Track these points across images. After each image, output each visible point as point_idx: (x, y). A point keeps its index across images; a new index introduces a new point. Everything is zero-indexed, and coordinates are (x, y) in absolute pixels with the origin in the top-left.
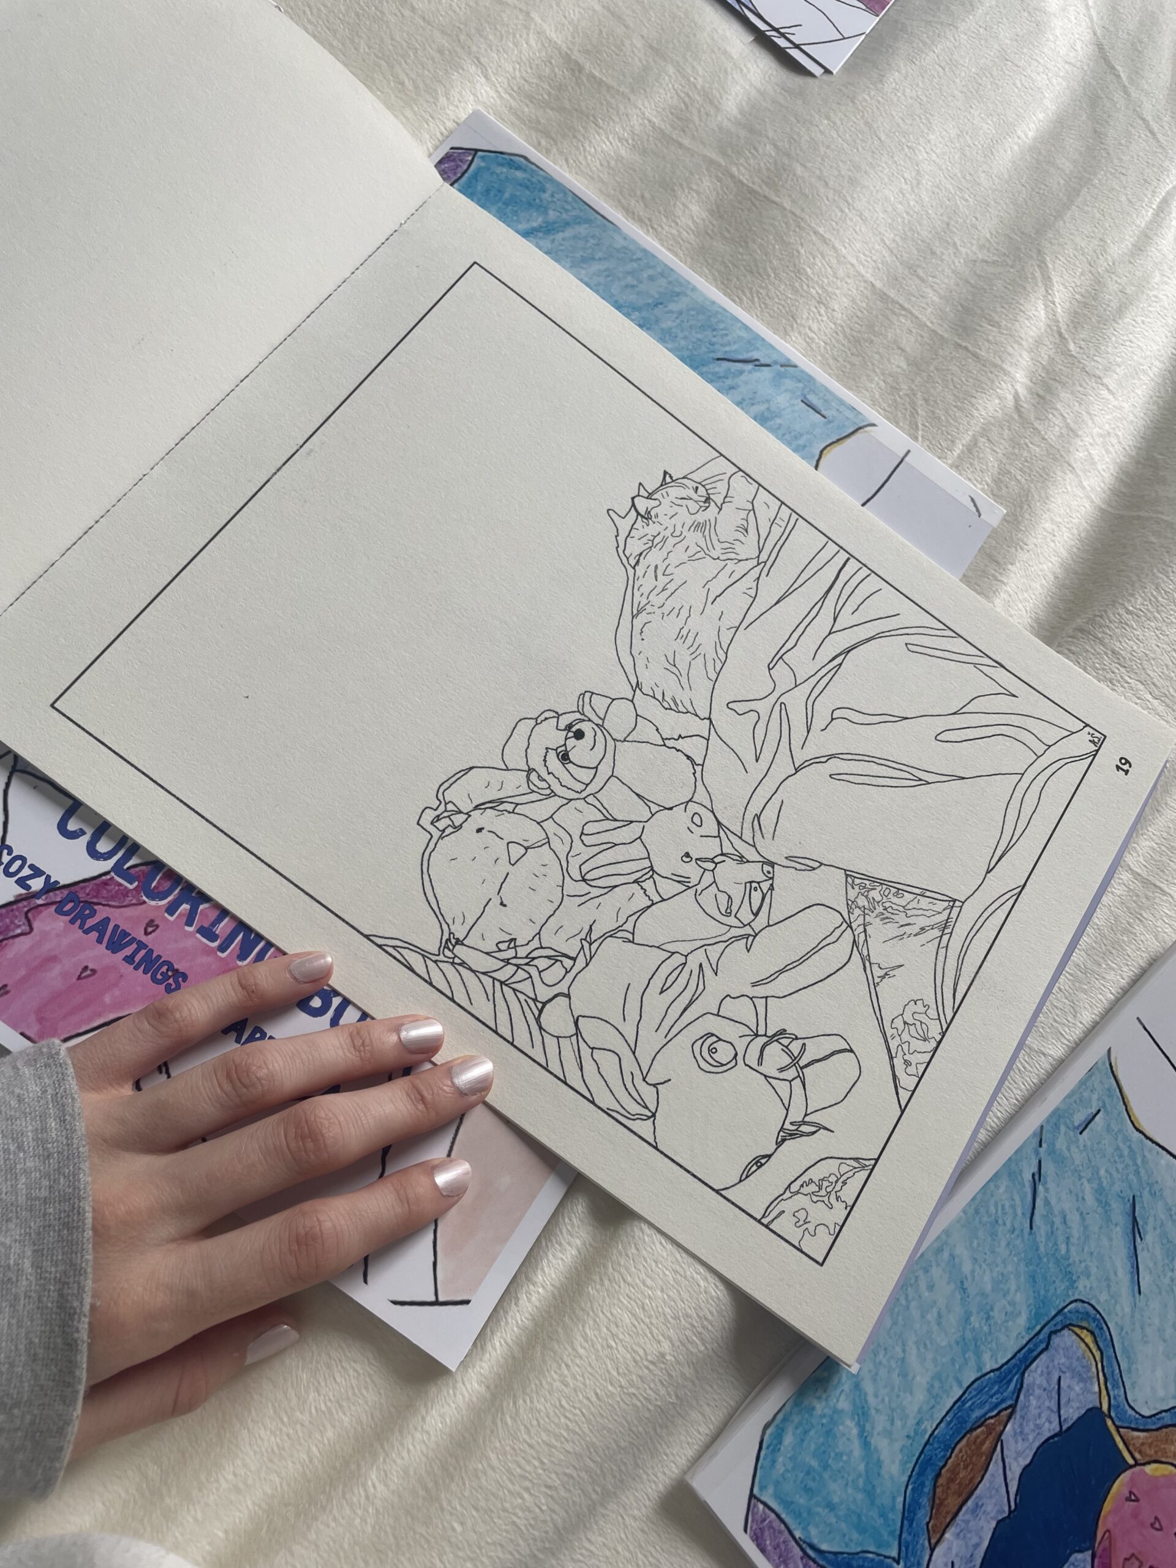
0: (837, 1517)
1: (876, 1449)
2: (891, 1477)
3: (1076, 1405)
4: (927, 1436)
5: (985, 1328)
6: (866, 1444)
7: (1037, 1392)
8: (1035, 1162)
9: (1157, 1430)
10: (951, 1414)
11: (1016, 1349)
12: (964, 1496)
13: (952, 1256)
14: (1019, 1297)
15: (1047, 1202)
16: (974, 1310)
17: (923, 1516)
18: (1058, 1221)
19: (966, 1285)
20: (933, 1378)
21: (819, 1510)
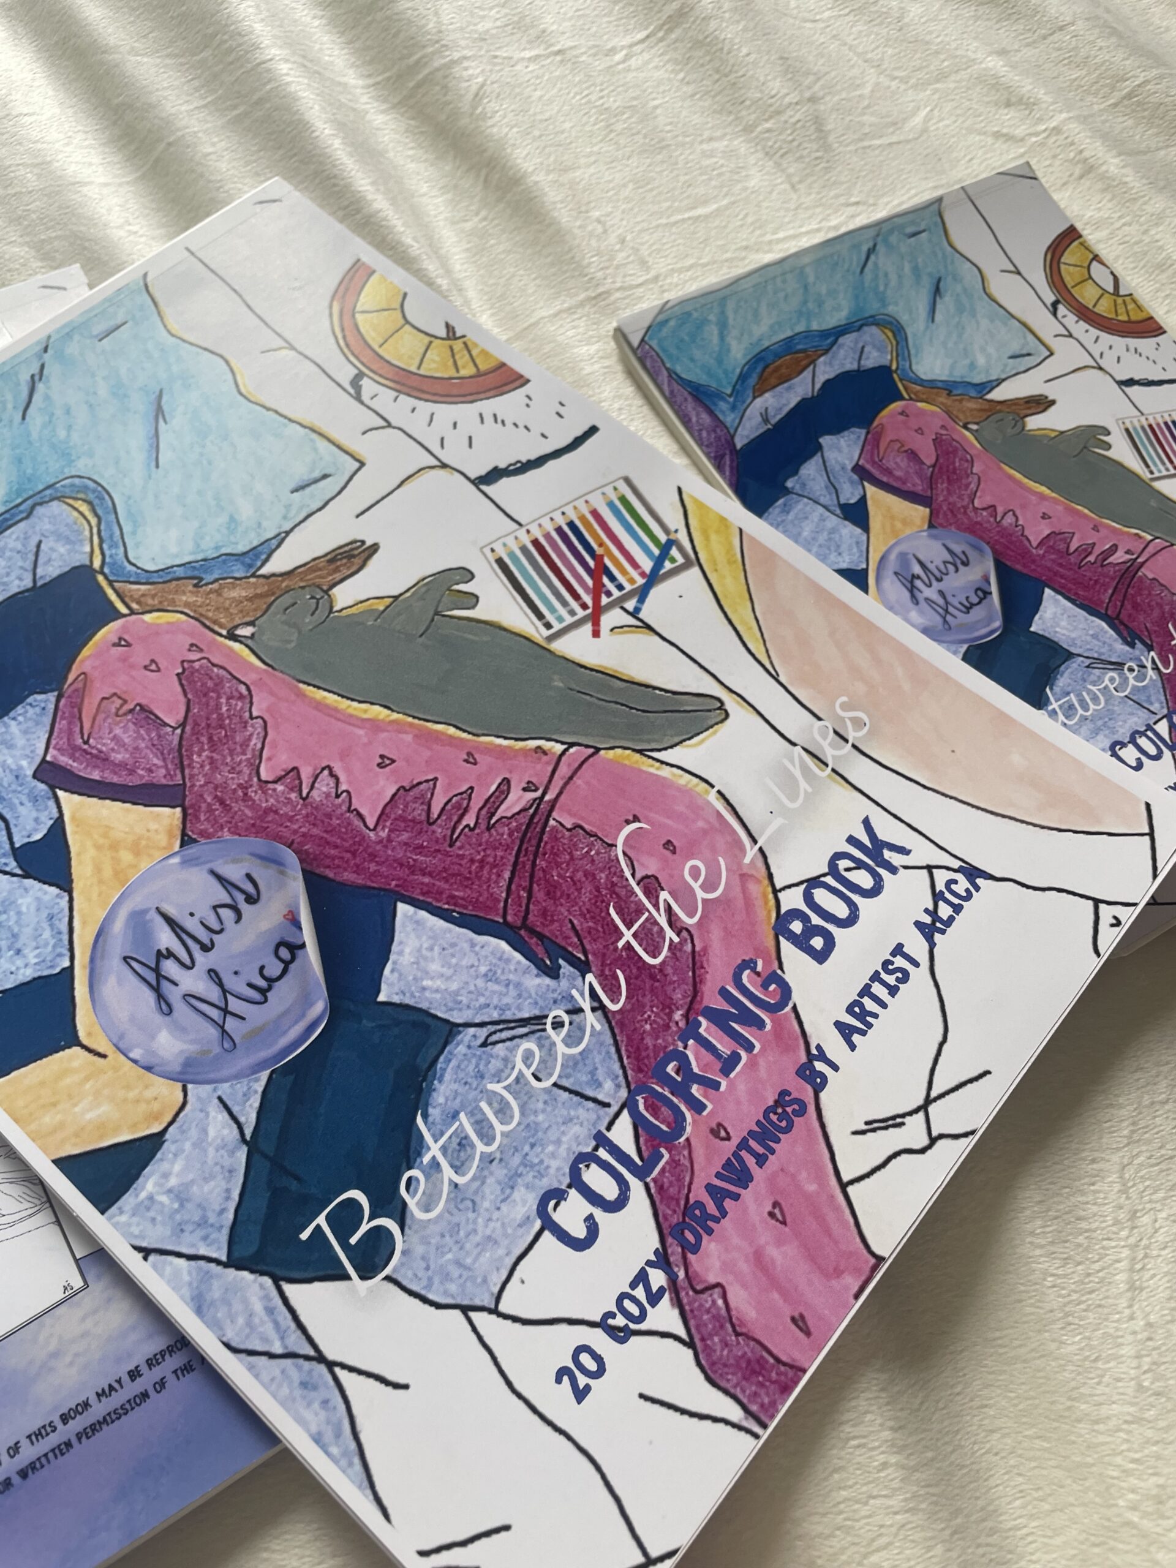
8: (36, 365)
15: (47, 396)
18: (59, 412)
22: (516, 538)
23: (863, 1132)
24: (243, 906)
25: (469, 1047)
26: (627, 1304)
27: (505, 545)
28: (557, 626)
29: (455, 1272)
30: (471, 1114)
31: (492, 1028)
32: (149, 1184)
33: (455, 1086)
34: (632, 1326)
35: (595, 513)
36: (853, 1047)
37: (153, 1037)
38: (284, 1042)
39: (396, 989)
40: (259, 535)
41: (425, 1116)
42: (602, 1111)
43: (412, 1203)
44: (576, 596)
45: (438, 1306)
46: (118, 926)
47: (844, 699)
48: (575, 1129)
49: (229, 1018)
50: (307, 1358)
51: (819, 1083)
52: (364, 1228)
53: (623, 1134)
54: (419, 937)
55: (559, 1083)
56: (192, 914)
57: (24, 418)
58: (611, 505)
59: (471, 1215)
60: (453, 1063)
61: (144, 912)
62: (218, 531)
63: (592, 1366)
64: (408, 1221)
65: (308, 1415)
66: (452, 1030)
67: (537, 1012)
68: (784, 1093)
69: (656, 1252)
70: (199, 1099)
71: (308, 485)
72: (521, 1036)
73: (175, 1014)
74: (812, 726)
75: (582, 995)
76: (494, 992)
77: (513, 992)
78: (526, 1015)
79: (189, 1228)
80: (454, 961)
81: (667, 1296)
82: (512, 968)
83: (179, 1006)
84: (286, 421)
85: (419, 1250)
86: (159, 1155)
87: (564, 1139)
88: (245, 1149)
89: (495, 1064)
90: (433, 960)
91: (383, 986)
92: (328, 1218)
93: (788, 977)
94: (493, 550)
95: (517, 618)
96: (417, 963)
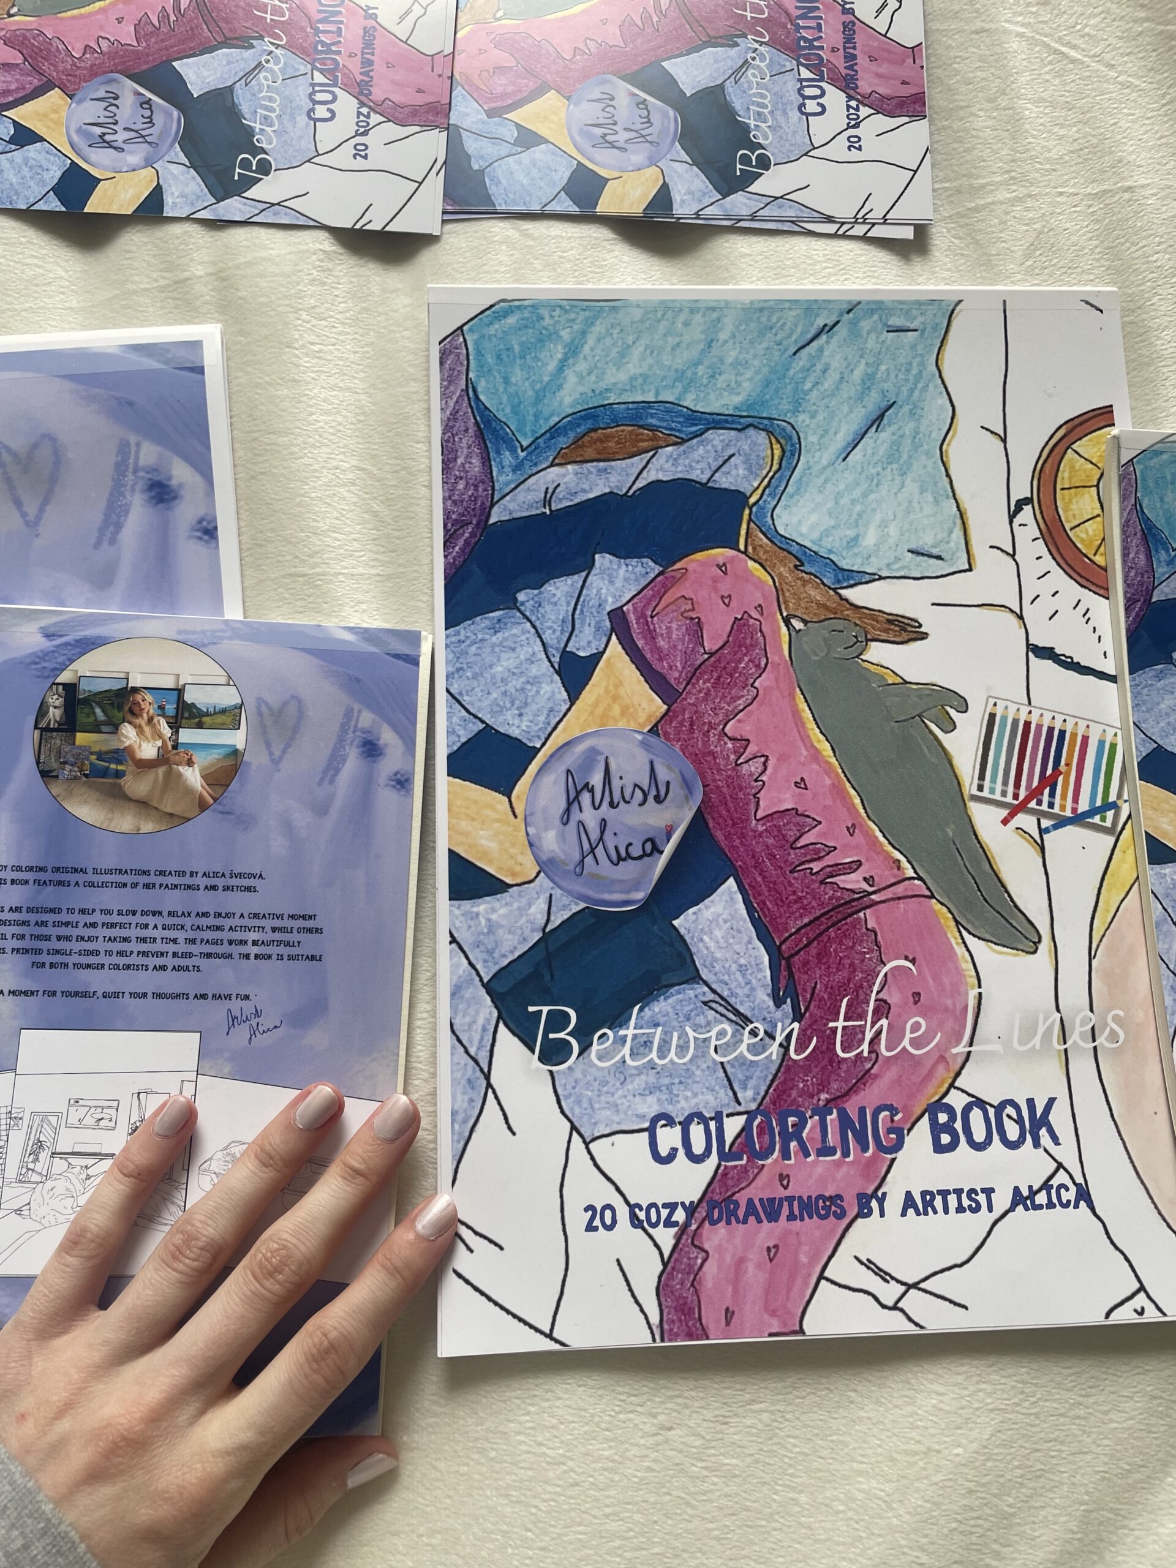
0: (505, 389)
1: (565, 378)
2: (561, 403)
3: (731, 479)
4: (606, 402)
5: (705, 381)
6: (561, 368)
7: (709, 447)
8: (834, 319)
9: (780, 548)
10: (635, 406)
11: (716, 411)
12: (602, 457)
13: (719, 320)
14: (746, 384)
15: (821, 349)
16: (706, 363)
17: (563, 442)
18: (819, 367)
19: (713, 344)
20: (641, 375)
21: (498, 376)
22: (1018, 710)
23: (861, 1263)
24: (651, 799)
25: (696, 996)
26: (653, 1211)
27: (1006, 708)
28: (985, 794)
29: (585, 1104)
30: (665, 1033)
31: (718, 999)
32: (482, 906)
33: (670, 1010)
34: (645, 1224)
35: (1085, 739)
36: (904, 1214)
37: (546, 829)
38: (607, 897)
39: (687, 926)
40: (862, 564)
41: (641, 1010)
42: (733, 1103)
43: (595, 1047)
44: (1017, 785)
45: (562, 1112)
46: (580, 748)
47: (1122, 1013)
48: (710, 1098)
49: (591, 856)
50: (482, 1070)
51: (864, 1212)
52: (561, 1035)
53: (733, 1126)
54: (725, 908)
55: (726, 1065)
56: (621, 778)
57: (795, 354)
58: (1102, 743)
59: (618, 1084)
60: (680, 996)
61: (600, 753)
62: (841, 539)
63: (608, 1221)
64: (585, 1054)
65: (459, 1097)
66: (695, 977)
67: (749, 1015)
68: (839, 1197)
69: (692, 1203)
70: (541, 885)
71: (923, 555)
72: (728, 1019)
73: (567, 827)
74: (1082, 1010)
75: (783, 1030)
76: (737, 980)
77: (746, 990)
78: (742, 1011)
79: (482, 948)
80: (731, 941)
81: (676, 1229)
82: (759, 976)
83: (573, 823)
84: (951, 494)
85: (578, 1074)
86: (499, 896)
87: (700, 1097)
88: (541, 935)
89: (701, 1020)
90: (721, 929)
91: (682, 917)
92: (549, 1011)
93: (907, 1139)
94: (995, 705)
95: (966, 763)
96: (711, 922)
